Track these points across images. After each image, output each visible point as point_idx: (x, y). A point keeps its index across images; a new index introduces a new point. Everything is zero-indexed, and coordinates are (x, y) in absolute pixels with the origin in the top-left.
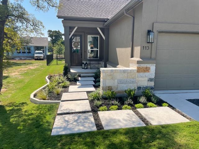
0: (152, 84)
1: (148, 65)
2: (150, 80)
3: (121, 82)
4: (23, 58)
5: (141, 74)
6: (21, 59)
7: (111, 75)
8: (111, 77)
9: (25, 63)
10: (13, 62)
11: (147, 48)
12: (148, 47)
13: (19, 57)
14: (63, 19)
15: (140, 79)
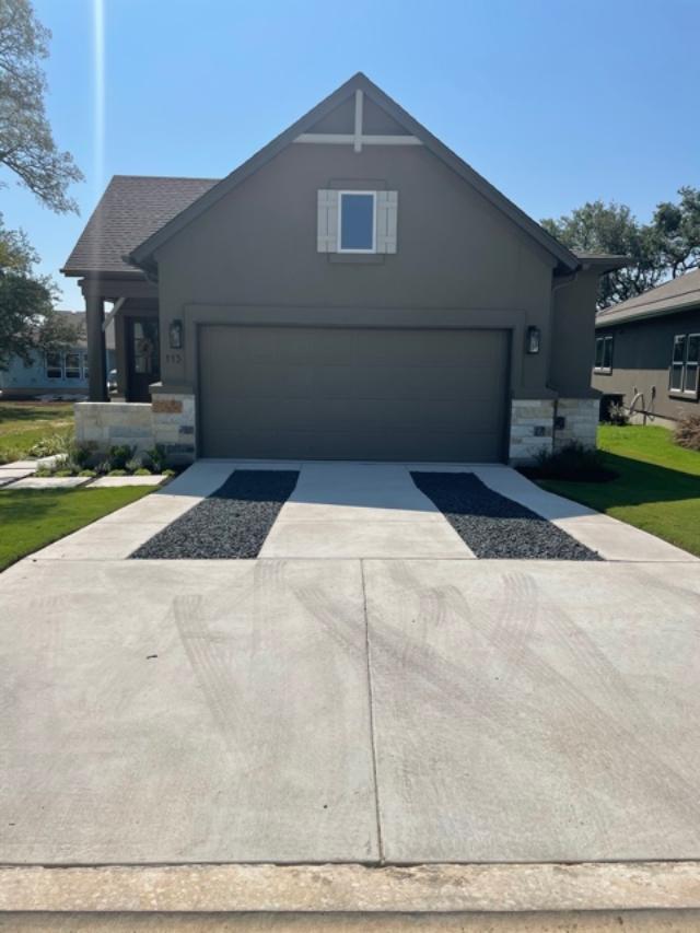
0: (191, 439)
1: (177, 397)
2: (186, 430)
3: (116, 432)
4: (66, 397)
5: (163, 416)
6: (60, 400)
7: (94, 417)
8: (94, 421)
9: (55, 414)
10: (20, 407)
11: (176, 359)
12: (178, 356)
13: (51, 391)
14: (81, 278)
15: (161, 427)
